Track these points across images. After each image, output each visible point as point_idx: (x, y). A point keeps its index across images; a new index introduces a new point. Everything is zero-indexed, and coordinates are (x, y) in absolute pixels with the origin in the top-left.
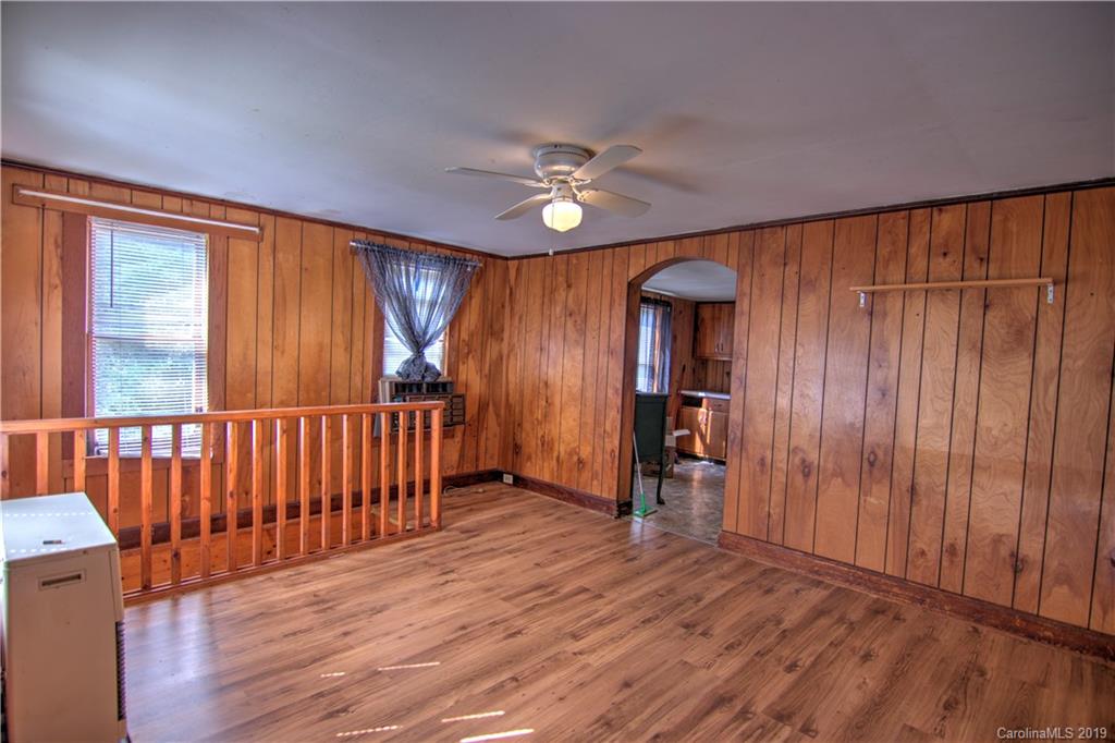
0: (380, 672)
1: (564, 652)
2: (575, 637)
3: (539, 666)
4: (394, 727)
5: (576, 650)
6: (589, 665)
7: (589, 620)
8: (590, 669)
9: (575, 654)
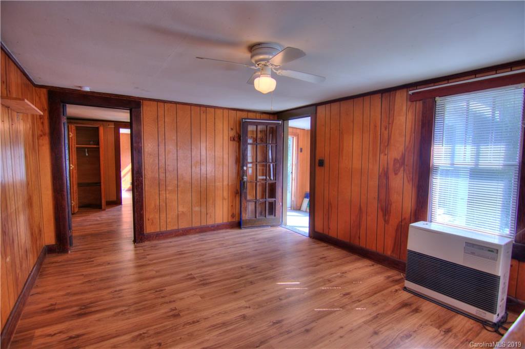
0: (341, 308)
1: (254, 309)
2: (244, 317)
3: (268, 304)
4: (323, 288)
5: (248, 309)
6: (246, 302)
7: (228, 328)
8: (246, 300)
9: (249, 307)
